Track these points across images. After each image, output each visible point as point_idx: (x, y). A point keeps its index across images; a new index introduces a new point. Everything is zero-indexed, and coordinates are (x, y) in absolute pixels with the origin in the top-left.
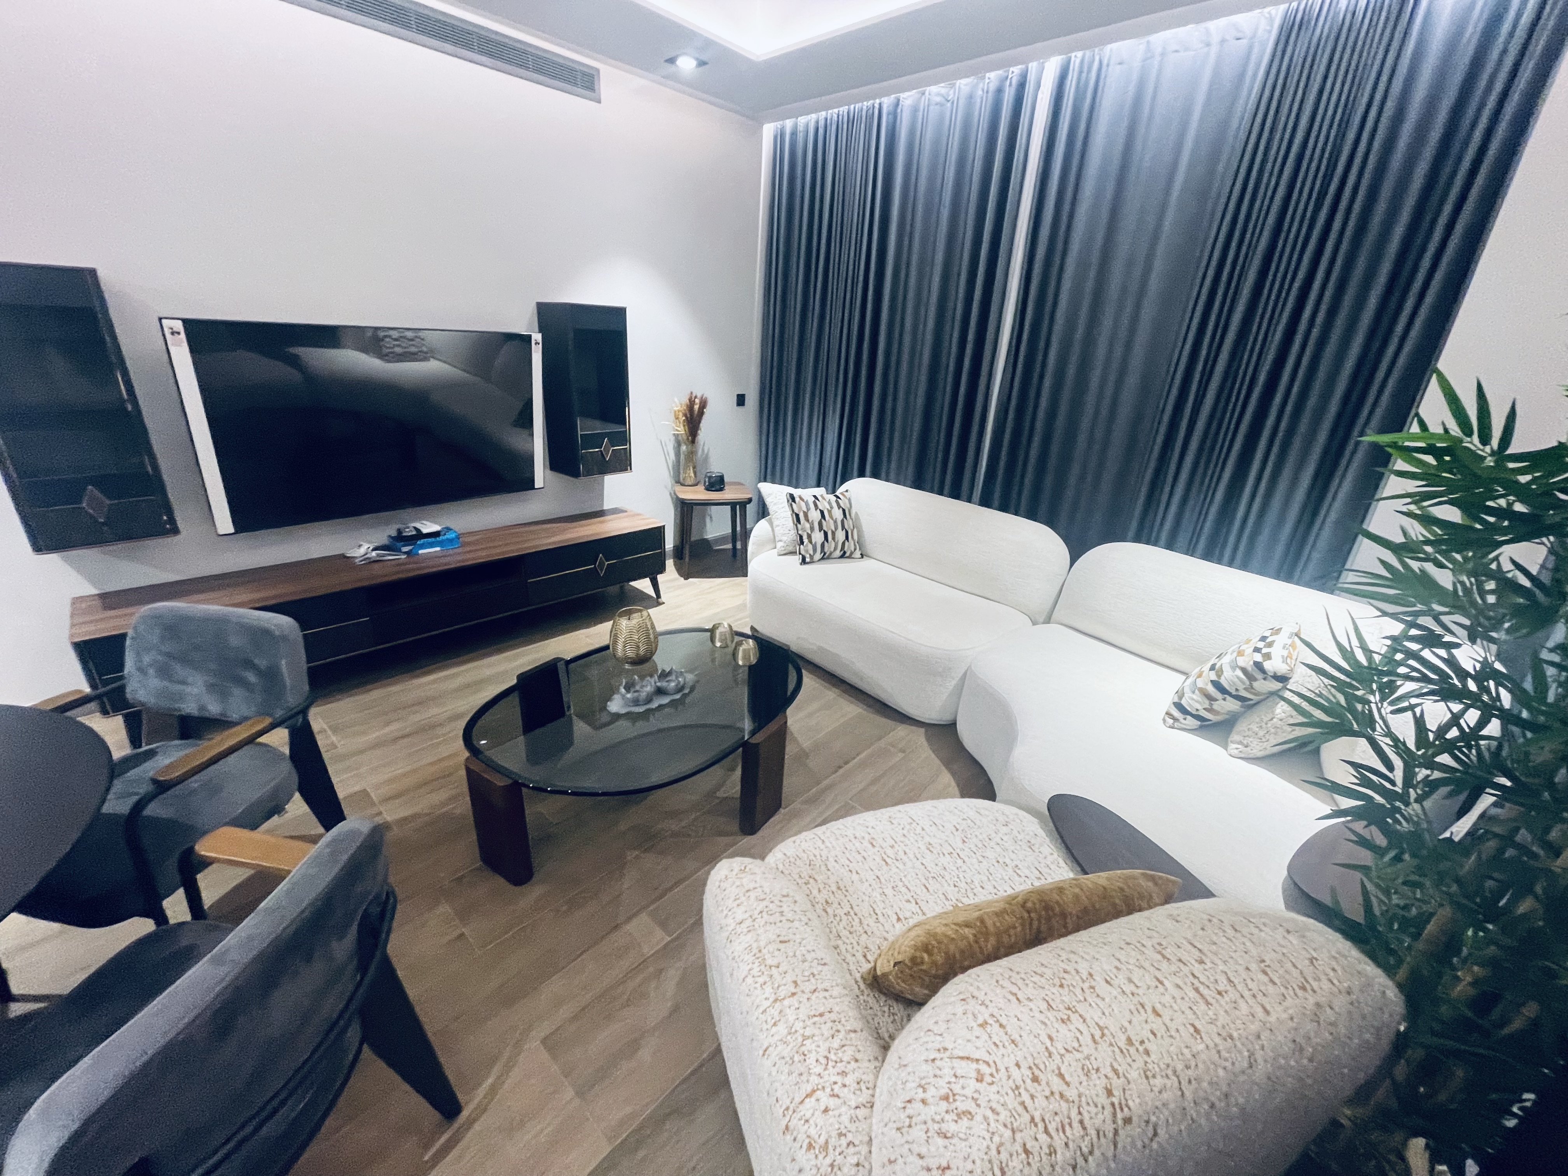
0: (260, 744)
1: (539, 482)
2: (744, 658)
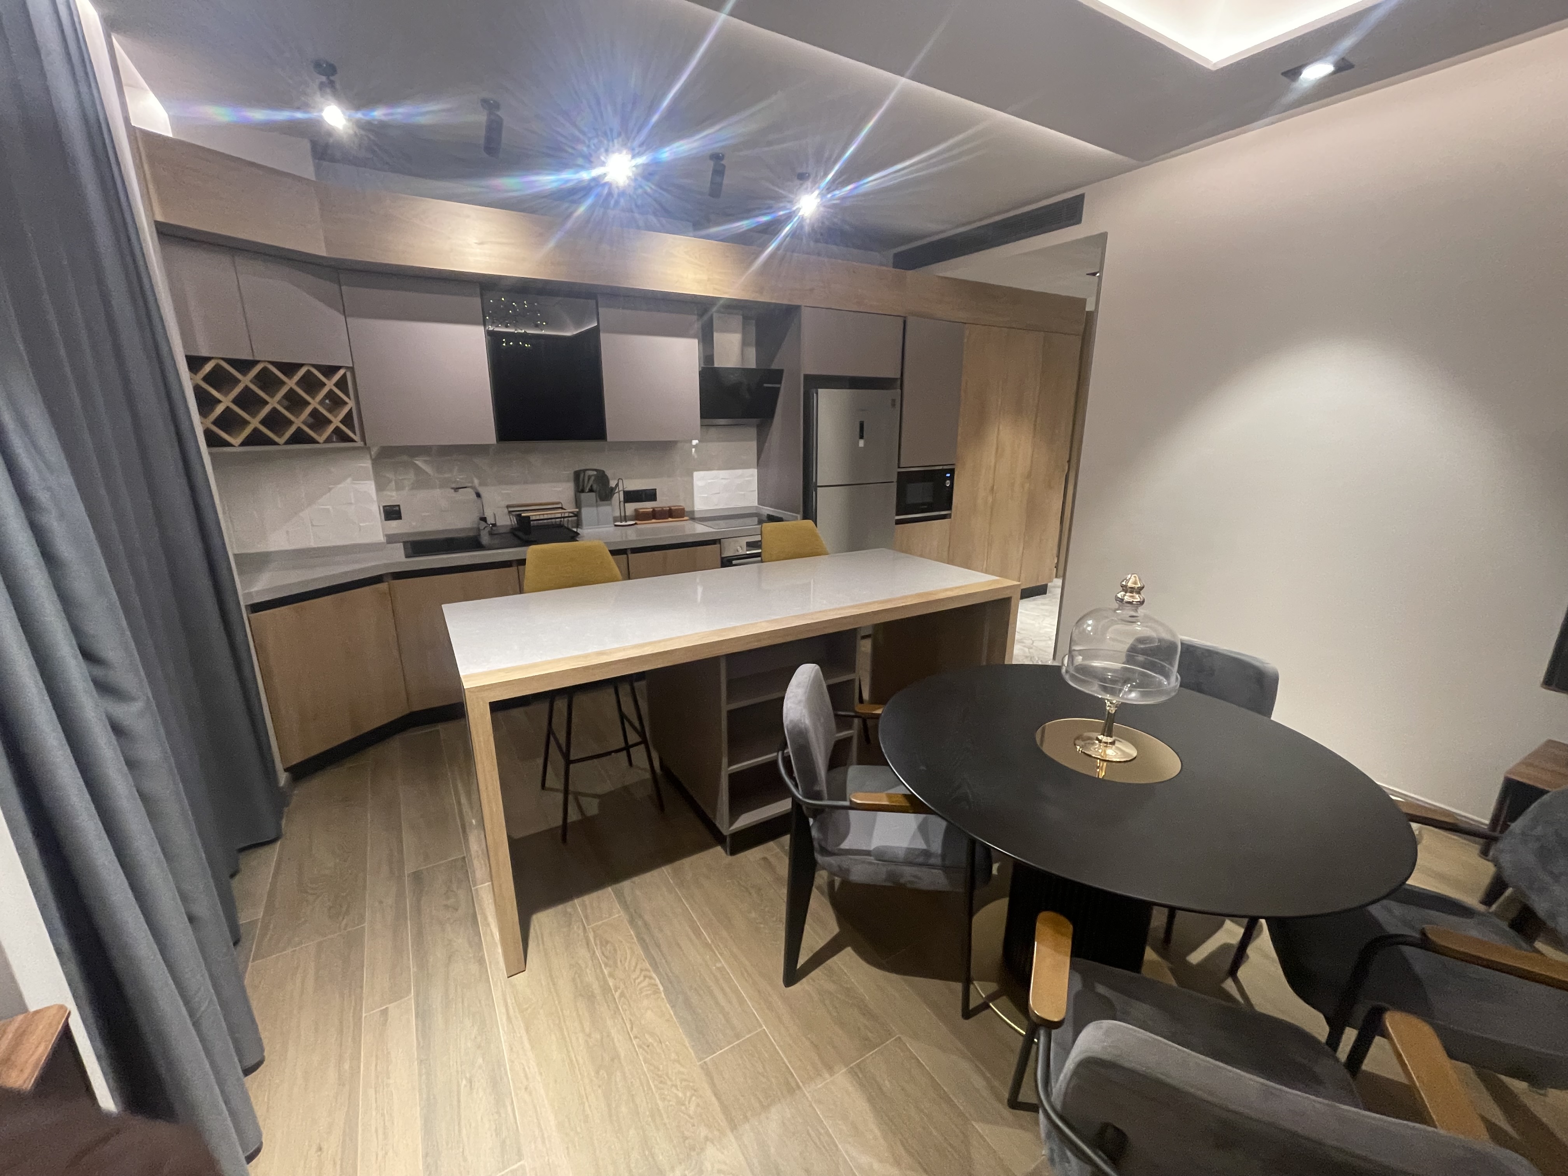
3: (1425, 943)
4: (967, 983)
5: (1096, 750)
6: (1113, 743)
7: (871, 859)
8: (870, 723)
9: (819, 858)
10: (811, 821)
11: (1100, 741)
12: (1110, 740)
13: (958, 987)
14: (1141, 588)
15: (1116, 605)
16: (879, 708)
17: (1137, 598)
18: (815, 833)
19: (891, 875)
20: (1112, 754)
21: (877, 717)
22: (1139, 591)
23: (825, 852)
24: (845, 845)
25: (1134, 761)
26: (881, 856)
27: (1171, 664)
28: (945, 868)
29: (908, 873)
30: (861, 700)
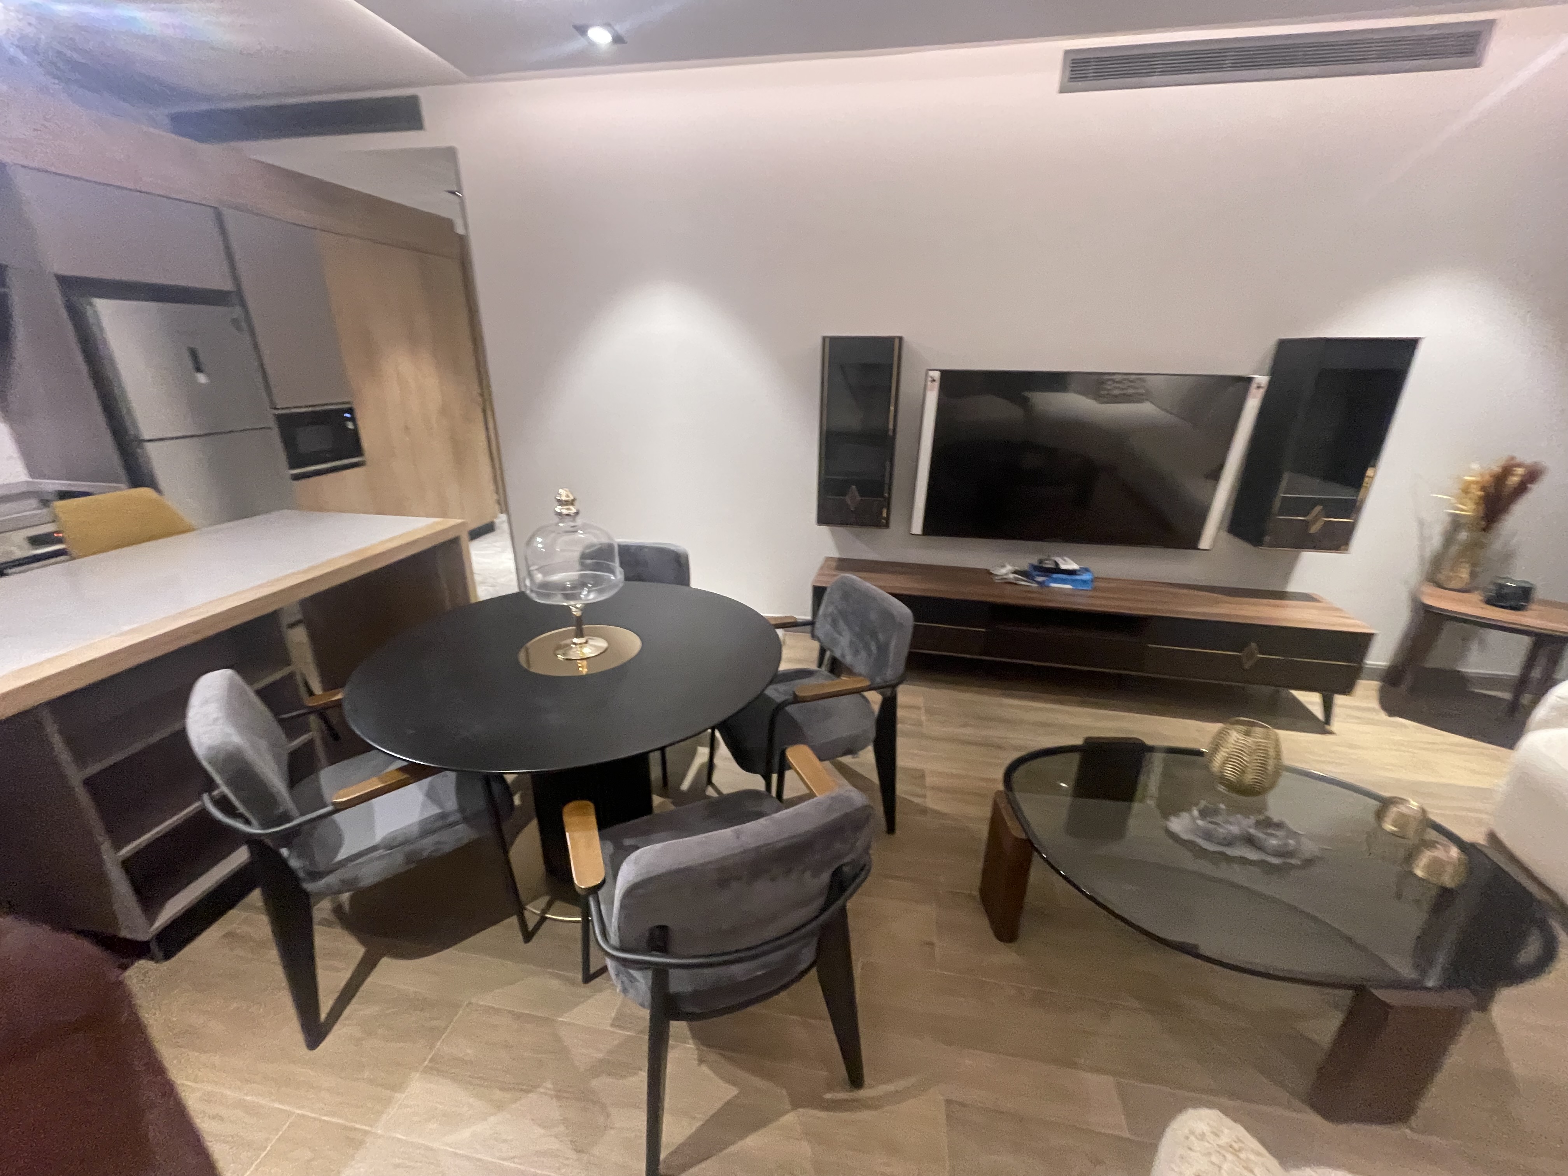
0: (864, 697)
1: (1205, 542)
2: (1428, 868)
3: (796, 700)
4: (520, 911)
5: (575, 653)
6: (586, 642)
7: (381, 852)
8: (331, 714)
9: (309, 886)
10: (284, 852)
11: (575, 644)
12: (582, 640)
13: (514, 920)
14: (574, 500)
15: (556, 519)
16: (338, 693)
17: (573, 510)
18: (295, 863)
19: (409, 858)
20: (588, 651)
21: (338, 704)
22: (572, 503)
23: (315, 876)
24: (342, 855)
25: (606, 652)
26: (390, 845)
27: (613, 561)
28: (466, 820)
29: (428, 845)
30: (311, 693)
